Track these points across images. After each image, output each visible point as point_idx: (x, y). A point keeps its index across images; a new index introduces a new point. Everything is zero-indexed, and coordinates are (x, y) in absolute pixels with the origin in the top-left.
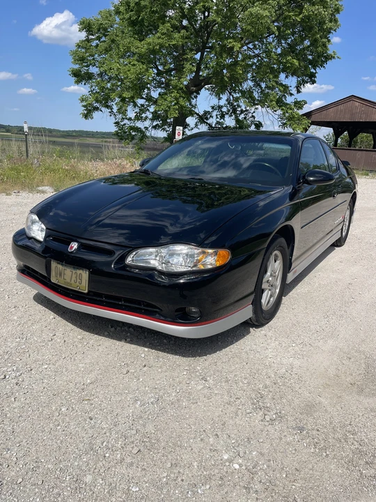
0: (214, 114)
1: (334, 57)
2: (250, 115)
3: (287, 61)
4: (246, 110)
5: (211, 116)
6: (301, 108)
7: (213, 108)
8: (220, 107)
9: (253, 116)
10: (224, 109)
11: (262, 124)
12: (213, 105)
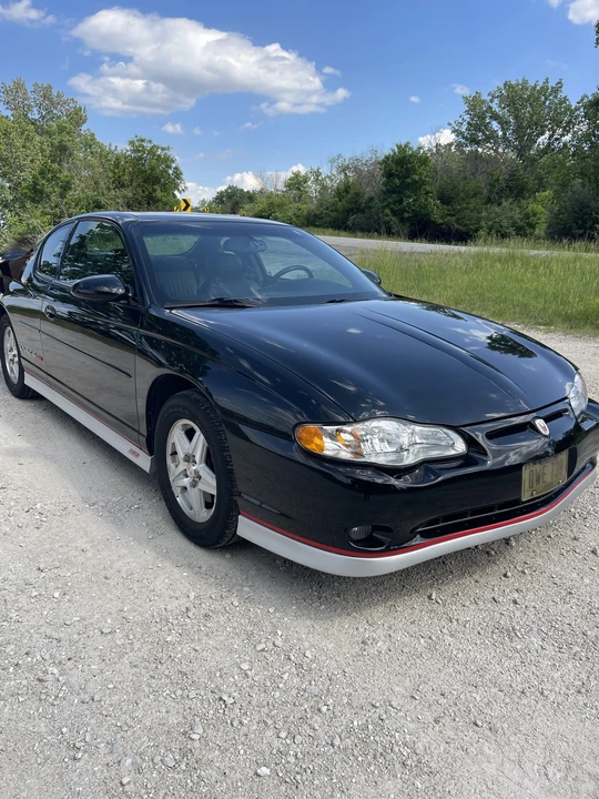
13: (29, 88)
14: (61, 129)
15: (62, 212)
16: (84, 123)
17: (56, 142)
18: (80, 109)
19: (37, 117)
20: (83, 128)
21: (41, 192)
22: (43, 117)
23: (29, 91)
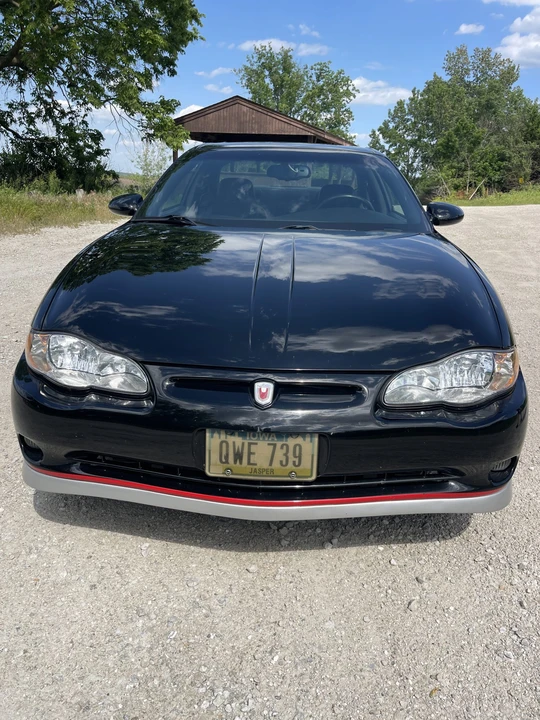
0: (16, 115)
1: (195, 37)
2: (80, 120)
3: (147, 37)
4: (72, 112)
5: (12, 120)
6: (172, 111)
7: (10, 106)
8: (24, 105)
9: (84, 122)
10: (32, 109)
11: (101, 136)
12: (9, 101)
13: (470, 53)
14: (492, 88)
15: (466, 166)
16: (514, 81)
17: (483, 101)
18: (514, 67)
19: (471, 79)
20: (513, 86)
21: (453, 147)
22: (478, 79)
23: (469, 55)
